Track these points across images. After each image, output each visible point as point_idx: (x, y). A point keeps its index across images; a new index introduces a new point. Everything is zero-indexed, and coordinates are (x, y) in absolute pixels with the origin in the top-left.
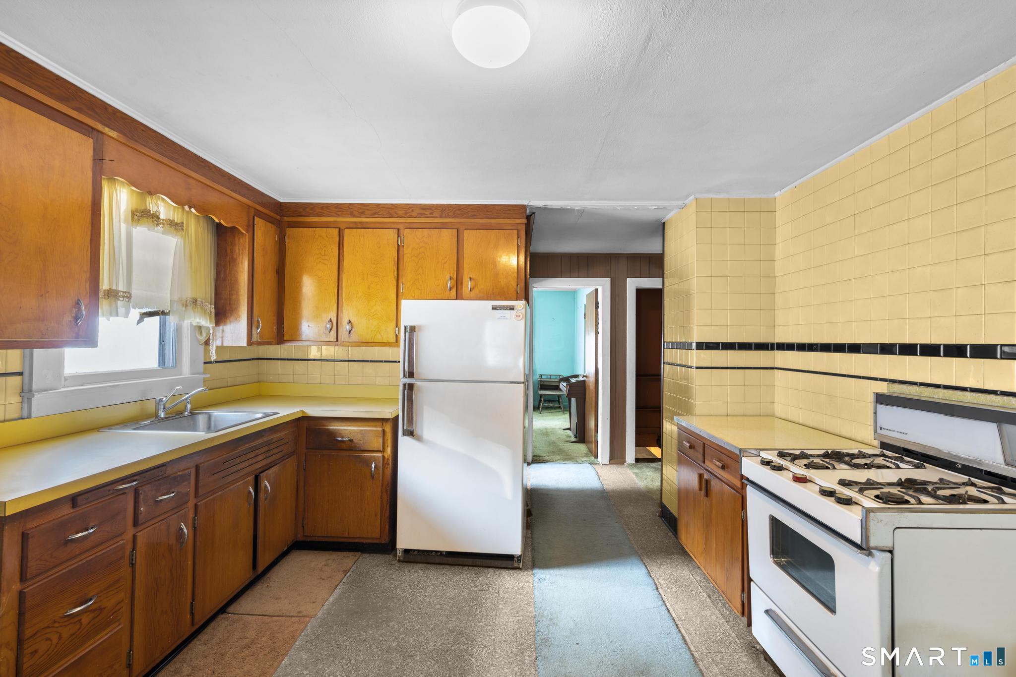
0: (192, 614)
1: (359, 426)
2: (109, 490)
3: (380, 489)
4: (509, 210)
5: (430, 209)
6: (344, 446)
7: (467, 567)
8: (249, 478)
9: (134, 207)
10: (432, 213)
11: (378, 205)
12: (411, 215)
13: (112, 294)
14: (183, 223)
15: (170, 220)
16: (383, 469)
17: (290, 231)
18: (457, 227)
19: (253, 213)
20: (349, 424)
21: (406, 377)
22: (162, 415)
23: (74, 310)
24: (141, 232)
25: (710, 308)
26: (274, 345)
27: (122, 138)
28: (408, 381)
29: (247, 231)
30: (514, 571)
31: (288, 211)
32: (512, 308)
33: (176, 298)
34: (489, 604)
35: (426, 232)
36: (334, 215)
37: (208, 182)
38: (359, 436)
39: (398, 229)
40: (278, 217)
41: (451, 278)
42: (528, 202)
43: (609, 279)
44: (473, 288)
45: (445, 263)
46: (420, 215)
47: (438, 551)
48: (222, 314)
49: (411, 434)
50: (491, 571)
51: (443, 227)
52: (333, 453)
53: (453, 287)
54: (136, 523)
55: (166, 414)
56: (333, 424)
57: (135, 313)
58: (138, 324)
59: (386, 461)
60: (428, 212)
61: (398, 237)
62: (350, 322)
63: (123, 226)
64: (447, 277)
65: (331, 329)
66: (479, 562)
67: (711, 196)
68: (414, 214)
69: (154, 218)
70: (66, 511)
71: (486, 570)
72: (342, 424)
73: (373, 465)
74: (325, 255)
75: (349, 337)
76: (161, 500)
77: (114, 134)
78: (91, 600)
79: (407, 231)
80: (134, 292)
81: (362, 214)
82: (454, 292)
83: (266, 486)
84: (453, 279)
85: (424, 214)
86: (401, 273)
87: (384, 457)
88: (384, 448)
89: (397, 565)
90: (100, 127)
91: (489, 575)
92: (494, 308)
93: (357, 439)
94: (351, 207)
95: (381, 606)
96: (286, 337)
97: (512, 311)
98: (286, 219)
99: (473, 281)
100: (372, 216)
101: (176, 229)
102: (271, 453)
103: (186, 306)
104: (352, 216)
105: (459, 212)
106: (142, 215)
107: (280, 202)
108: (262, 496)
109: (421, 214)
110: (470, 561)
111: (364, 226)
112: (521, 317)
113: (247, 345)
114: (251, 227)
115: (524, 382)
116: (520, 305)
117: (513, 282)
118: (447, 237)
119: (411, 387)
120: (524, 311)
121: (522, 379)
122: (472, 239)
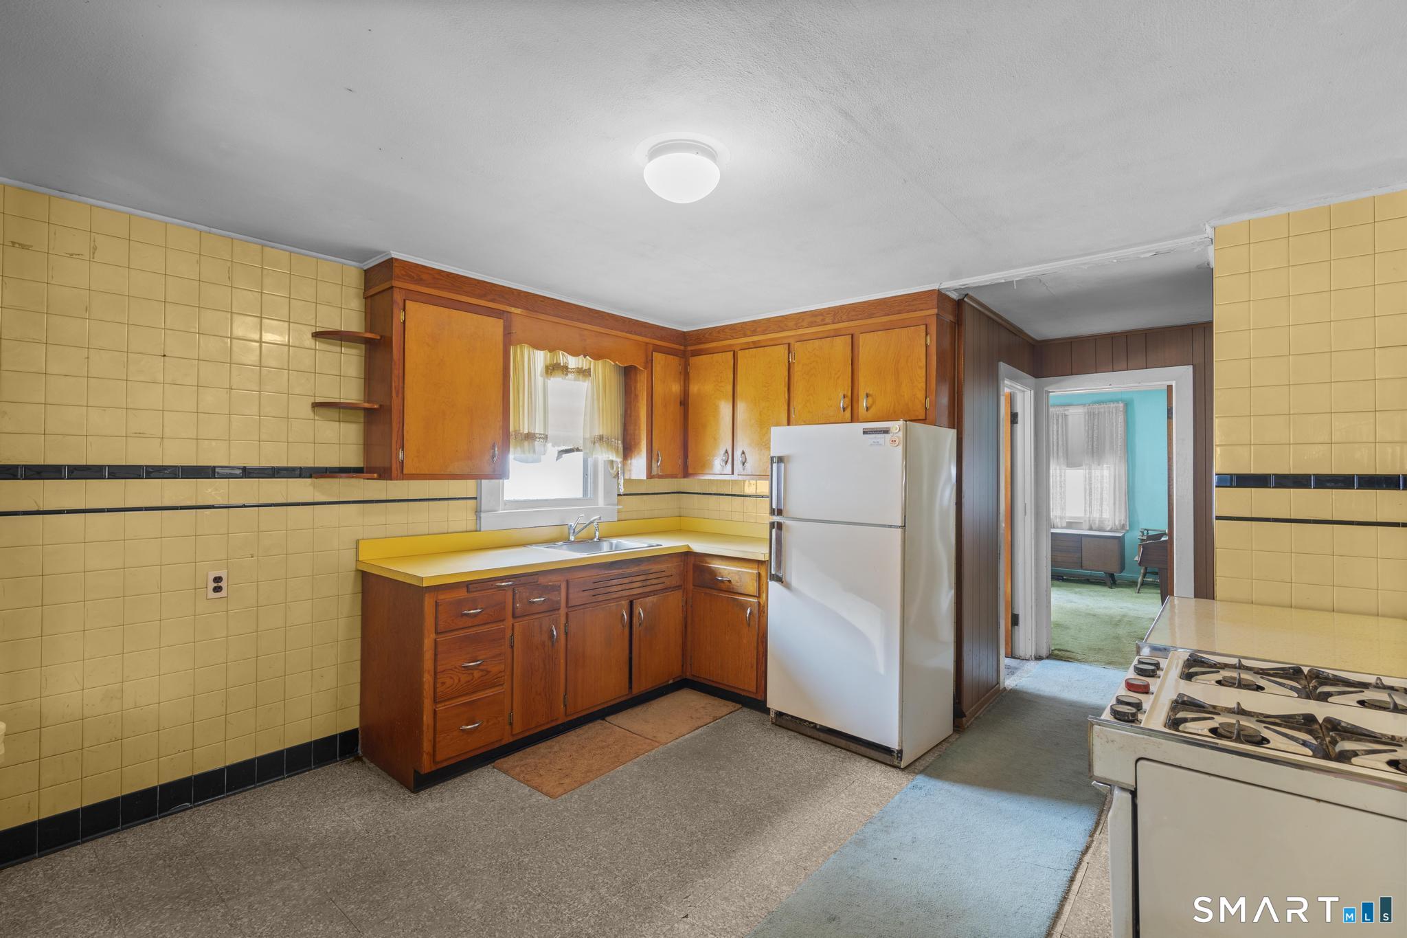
0: (565, 706)
1: (737, 567)
2: (492, 585)
3: (755, 639)
4: (915, 300)
5: (822, 315)
6: (723, 587)
7: (839, 749)
8: (623, 602)
9: (548, 362)
10: (823, 320)
11: (769, 320)
12: (802, 326)
13: (530, 437)
14: (590, 369)
15: (578, 368)
16: (759, 617)
17: (694, 360)
18: (851, 332)
19: (651, 349)
20: (727, 563)
21: (774, 515)
22: (572, 538)
23: (492, 451)
24: (556, 382)
25: (1248, 414)
26: (680, 478)
27: (525, 312)
28: (777, 518)
29: (645, 368)
30: (892, 769)
31: (691, 340)
32: (886, 431)
33: (588, 436)
34: (831, 790)
35: (819, 343)
36: (729, 337)
37: (602, 330)
38: (737, 578)
39: (789, 344)
40: (682, 348)
41: (844, 396)
42: (938, 284)
43: (1189, 369)
44: (871, 407)
45: (838, 378)
46: (811, 325)
47: (813, 723)
48: (628, 450)
49: (779, 579)
50: (865, 761)
51: (836, 334)
52: (715, 592)
53: (847, 407)
54: (514, 616)
55: (575, 538)
56: (714, 562)
57: (553, 451)
58: (557, 460)
59: (761, 609)
60: (819, 319)
61: (789, 353)
62: (743, 453)
63: (540, 380)
64: (841, 396)
65: (727, 462)
66: (853, 746)
67: (1246, 217)
68: (805, 324)
69: (565, 369)
70: (463, 593)
71: (858, 758)
72: (724, 563)
73: (748, 611)
74: (721, 382)
75: (744, 469)
76: (534, 602)
77: (518, 311)
78: (478, 661)
79: (797, 345)
80: (550, 433)
81: (754, 333)
82: (848, 413)
83: (640, 613)
84: (847, 396)
85: (815, 322)
86: (792, 394)
87: (759, 603)
88: (759, 594)
89: (769, 725)
90: (508, 309)
91: (858, 764)
92: (865, 433)
93: (734, 579)
94: (744, 326)
95: (724, 755)
96: (690, 471)
97: (886, 435)
98: (689, 348)
99: (870, 399)
100: (763, 333)
101: (584, 375)
102: (648, 583)
103: (594, 443)
104: (745, 336)
105: (854, 313)
106: (553, 369)
107: (684, 332)
108: (635, 620)
109: (812, 323)
110: (843, 742)
111: (756, 345)
112: (897, 442)
113: (647, 478)
114: (649, 363)
115: (904, 527)
116: (896, 426)
117: (921, 395)
118: (840, 346)
119: (780, 526)
120: (901, 434)
121: (899, 523)
122: (869, 345)
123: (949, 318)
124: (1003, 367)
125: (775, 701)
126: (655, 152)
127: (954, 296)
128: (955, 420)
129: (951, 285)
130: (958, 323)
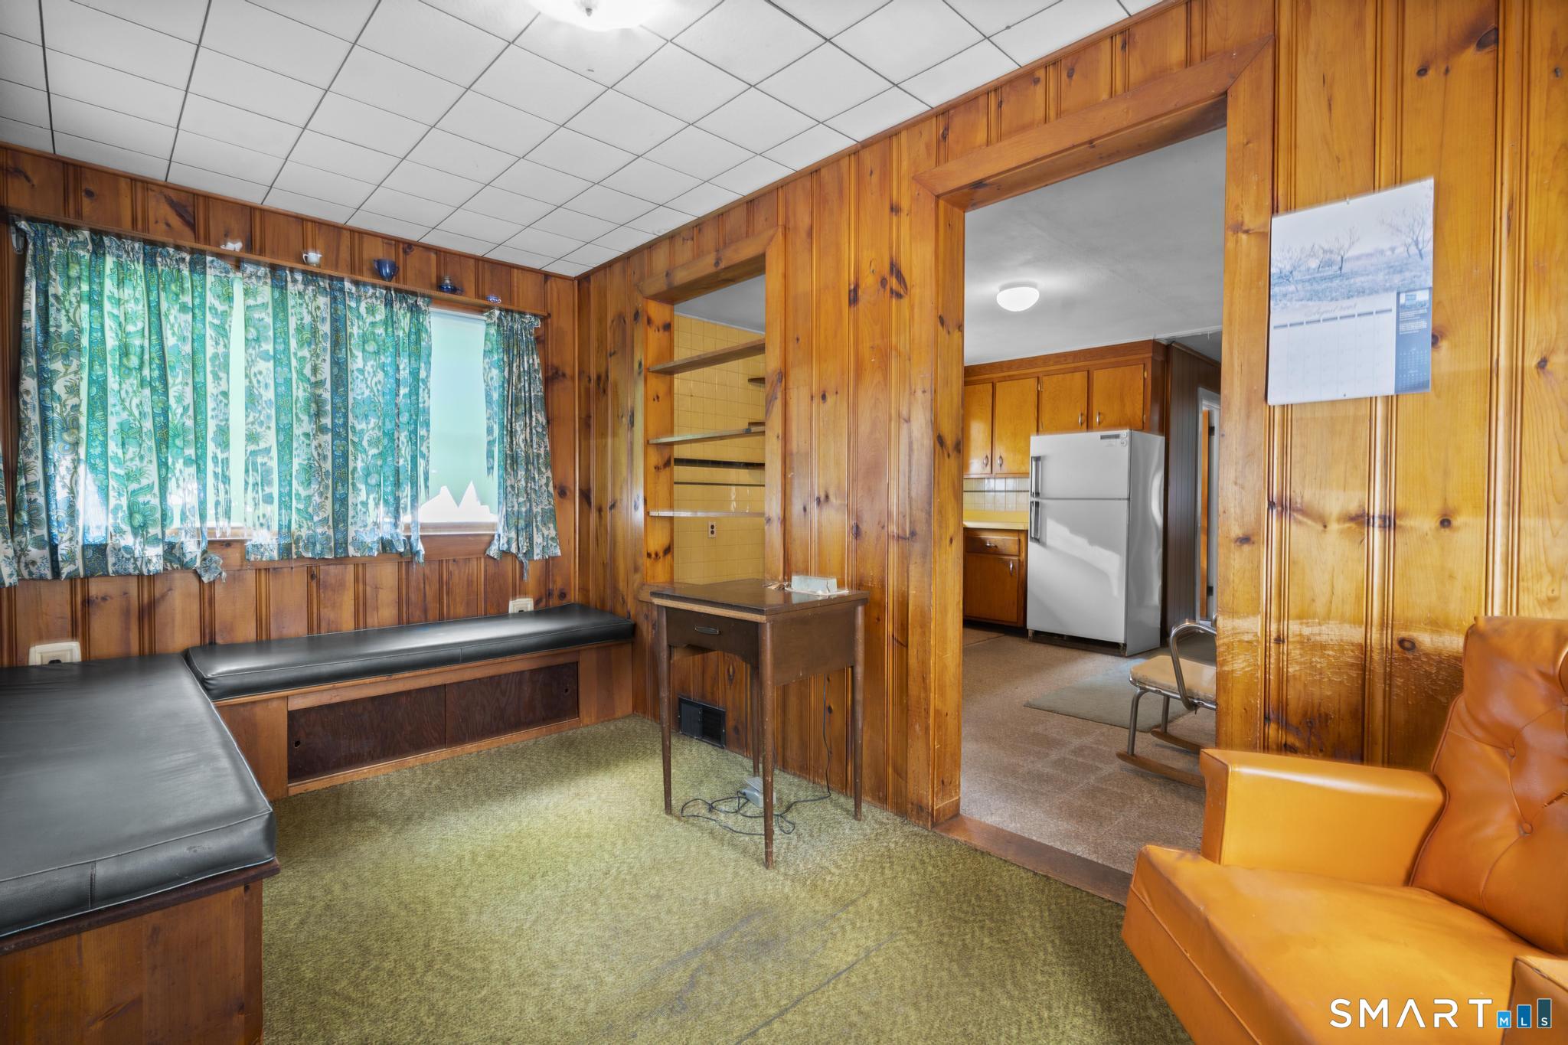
1: (1001, 535)
3: (1015, 584)
4: (1137, 347)
5: (1064, 356)
6: (992, 551)
7: (1081, 650)
10: (1065, 359)
11: (1022, 360)
12: (1048, 364)
16: (1020, 570)
18: (1087, 369)
20: (994, 534)
21: (1033, 497)
28: (1035, 499)
30: (1119, 657)
32: (1117, 437)
35: (1061, 376)
36: (989, 372)
38: (1001, 542)
39: (1038, 377)
41: (1082, 415)
44: (1102, 422)
45: (1077, 401)
46: (1056, 363)
47: (1062, 635)
49: (1037, 540)
50: (1100, 654)
51: (1075, 370)
52: (985, 556)
53: (1083, 421)
56: (983, 534)
59: (1022, 564)
60: (1062, 359)
61: (1038, 384)
62: (1001, 457)
64: (1079, 413)
65: (988, 465)
68: (1051, 362)
71: (1095, 653)
72: (991, 534)
73: (1011, 567)
74: (983, 405)
75: (1001, 469)
79: (1045, 378)
81: (1010, 369)
82: (1085, 425)
84: (1085, 414)
85: (1059, 361)
86: (1040, 414)
87: (1020, 560)
88: (1018, 552)
89: (1028, 643)
92: (1103, 437)
93: (1000, 545)
94: (1001, 364)
97: (1117, 439)
99: (1101, 416)
100: (1018, 368)
104: (1002, 371)
110: (1084, 646)
111: (1011, 378)
112: (1125, 444)
115: (1129, 499)
116: (1124, 433)
117: (1139, 413)
118: (1079, 379)
119: (1037, 504)
120: (1128, 439)
121: (1126, 496)
122: (1100, 377)
123: (1160, 358)
124: (1201, 391)
125: (1033, 623)
126: (1004, 288)
127: (1165, 343)
128: (1164, 429)
129: (1163, 336)
130: (1167, 361)
